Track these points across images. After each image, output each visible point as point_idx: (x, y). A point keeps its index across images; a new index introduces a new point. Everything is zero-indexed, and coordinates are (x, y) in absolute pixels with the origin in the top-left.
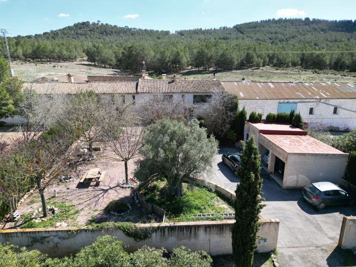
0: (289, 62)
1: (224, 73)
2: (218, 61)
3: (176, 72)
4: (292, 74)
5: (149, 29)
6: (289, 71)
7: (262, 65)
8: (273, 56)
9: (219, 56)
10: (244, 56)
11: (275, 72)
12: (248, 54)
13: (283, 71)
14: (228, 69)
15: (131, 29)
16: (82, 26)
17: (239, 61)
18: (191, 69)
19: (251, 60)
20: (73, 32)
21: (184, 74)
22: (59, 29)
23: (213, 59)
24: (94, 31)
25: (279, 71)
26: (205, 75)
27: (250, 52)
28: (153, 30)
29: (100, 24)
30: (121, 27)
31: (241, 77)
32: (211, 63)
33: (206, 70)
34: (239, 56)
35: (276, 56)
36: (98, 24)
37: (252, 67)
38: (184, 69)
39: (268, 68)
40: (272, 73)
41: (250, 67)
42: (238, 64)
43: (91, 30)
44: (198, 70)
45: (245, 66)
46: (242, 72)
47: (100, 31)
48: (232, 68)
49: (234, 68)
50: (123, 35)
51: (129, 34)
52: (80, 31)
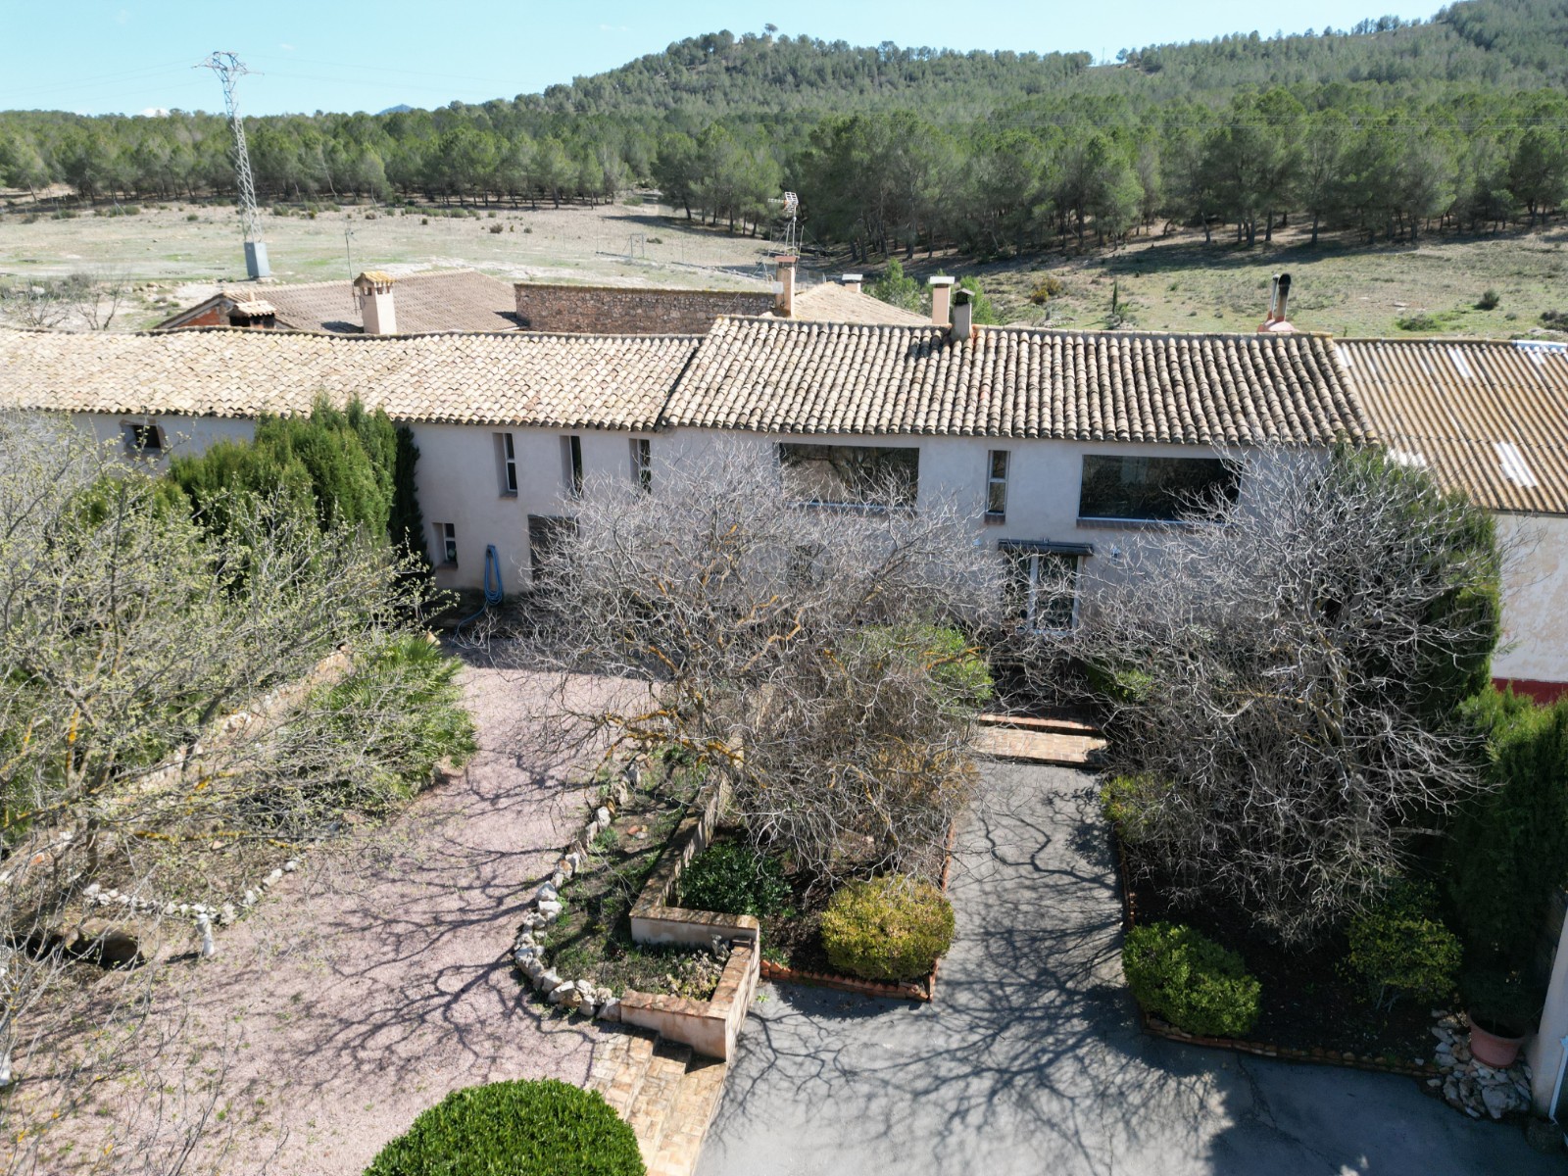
1: (1364, 259)
2: (1329, 187)
9: (1337, 164)
10: (1500, 157)
14: (1388, 237)
15: (909, 52)
16: (701, 54)
17: (1469, 187)
18: (1166, 235)
19: (1546, 183)
21: (1120, 266)
22: (608, 70)
23: (1299, 176)
26: (1237, 273)
29: (775, 38)
30: (864, 46)
31: (1476, 286)
32: (1285, 201)
33: (1251, 244)
34: (1469, 159)
36: (765, 39)
37: (1548, 226)
38: (1124, 239)
41: (1538, 223)
42: (1454, 207)
43: (735, 68)
44: (1202, 244)
45: (1503, 219)
46: (1483, 255)
47: (769, 71)
48: (1414, 232)
49: (1430, 232)
50: (867, 81)
51: (894, 76)
52: (688, 77)
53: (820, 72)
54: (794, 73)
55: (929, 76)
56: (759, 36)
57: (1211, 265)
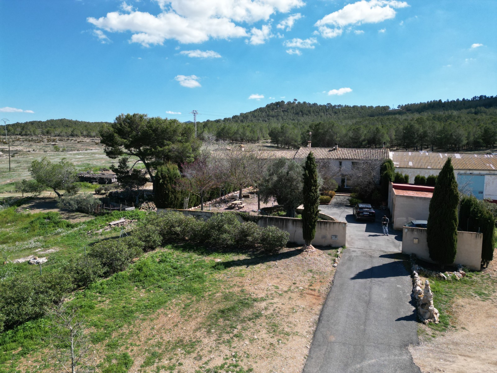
15: (335, 106)
16: (276, 107)
22: (249, 111)
29: (297, 102)
30: (322, 104)
36: (294, 103)
43: (285, 111)
47: (295, 111)
50: (323, 114)
51: (331, 112)
52: (272, 113)
53: (309, 112)
54: (302, 112)
55: (341, 112)
56: (292, 102)
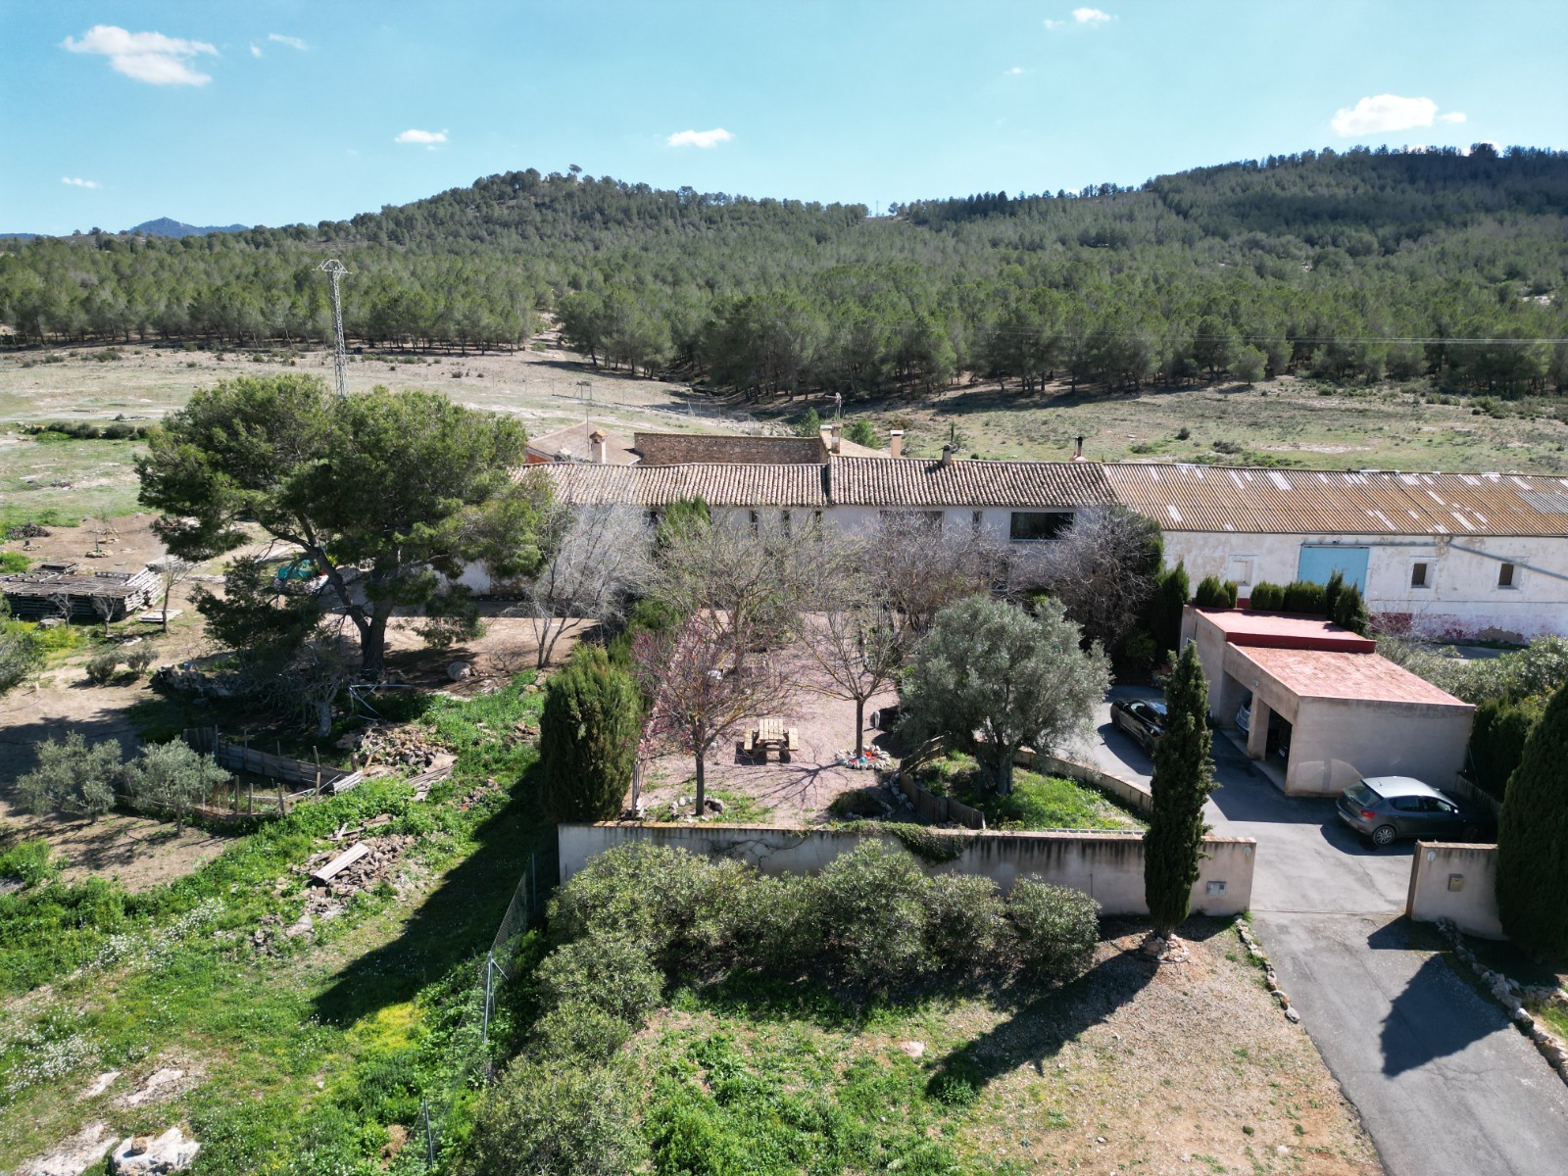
0: (1376, 363)
1: (1107, 405)
2: (1080, 356)
3: (912, 399)
4: (1388, 416)
5: (780, 199)
6: (1377, 399)
7: (1261, 372)
8: (1314, 332)
9: (1085, 340)
10: (1186, 337)
11: (1317, 403)
12: (1204, 330)
13: (1350, 403)
14: (1120, 388)
15: (706, 197)
16: (509, 190)
17: (1169, 355)
18: (972, 385)
19: (1217, 354)
20: (471, 213)
21: (946, 408)
23: (1062, 349)
24: (555, 210)
25: (1333, 402)
26: (1027, 414)
27: (1215, 320)
28: (798, 202)
29: (580, 178)
30: (664, 189)
31: (1176, 424)
32: (1053, 364)
33: (1032, 393)
34: (1168, 338)
35: (1322, 335)
37: (1221, 381)
38: (945, 388)
39: (1287, 388)
40: (1304, 407)
41: (1216, 379)
42: (1161, 369)
43: (543, 204)
44: (999, 392)
45: (1193, 376)
46: (1180, 404)
47: (577, 208)
48: (1137, 384)
49: (1147, 385)
50: (671, 222)
51: (695, 218)
52: (499, 211)
53: (626, 212)
54: (601, 212)
55: (727, 220)
57: (1009, 408)
